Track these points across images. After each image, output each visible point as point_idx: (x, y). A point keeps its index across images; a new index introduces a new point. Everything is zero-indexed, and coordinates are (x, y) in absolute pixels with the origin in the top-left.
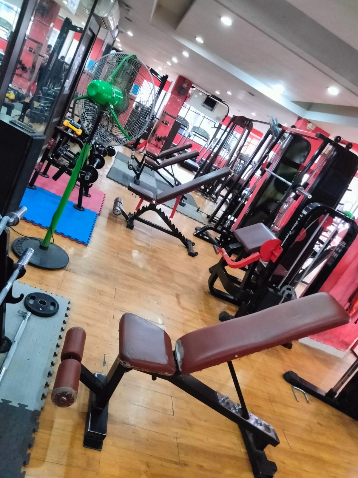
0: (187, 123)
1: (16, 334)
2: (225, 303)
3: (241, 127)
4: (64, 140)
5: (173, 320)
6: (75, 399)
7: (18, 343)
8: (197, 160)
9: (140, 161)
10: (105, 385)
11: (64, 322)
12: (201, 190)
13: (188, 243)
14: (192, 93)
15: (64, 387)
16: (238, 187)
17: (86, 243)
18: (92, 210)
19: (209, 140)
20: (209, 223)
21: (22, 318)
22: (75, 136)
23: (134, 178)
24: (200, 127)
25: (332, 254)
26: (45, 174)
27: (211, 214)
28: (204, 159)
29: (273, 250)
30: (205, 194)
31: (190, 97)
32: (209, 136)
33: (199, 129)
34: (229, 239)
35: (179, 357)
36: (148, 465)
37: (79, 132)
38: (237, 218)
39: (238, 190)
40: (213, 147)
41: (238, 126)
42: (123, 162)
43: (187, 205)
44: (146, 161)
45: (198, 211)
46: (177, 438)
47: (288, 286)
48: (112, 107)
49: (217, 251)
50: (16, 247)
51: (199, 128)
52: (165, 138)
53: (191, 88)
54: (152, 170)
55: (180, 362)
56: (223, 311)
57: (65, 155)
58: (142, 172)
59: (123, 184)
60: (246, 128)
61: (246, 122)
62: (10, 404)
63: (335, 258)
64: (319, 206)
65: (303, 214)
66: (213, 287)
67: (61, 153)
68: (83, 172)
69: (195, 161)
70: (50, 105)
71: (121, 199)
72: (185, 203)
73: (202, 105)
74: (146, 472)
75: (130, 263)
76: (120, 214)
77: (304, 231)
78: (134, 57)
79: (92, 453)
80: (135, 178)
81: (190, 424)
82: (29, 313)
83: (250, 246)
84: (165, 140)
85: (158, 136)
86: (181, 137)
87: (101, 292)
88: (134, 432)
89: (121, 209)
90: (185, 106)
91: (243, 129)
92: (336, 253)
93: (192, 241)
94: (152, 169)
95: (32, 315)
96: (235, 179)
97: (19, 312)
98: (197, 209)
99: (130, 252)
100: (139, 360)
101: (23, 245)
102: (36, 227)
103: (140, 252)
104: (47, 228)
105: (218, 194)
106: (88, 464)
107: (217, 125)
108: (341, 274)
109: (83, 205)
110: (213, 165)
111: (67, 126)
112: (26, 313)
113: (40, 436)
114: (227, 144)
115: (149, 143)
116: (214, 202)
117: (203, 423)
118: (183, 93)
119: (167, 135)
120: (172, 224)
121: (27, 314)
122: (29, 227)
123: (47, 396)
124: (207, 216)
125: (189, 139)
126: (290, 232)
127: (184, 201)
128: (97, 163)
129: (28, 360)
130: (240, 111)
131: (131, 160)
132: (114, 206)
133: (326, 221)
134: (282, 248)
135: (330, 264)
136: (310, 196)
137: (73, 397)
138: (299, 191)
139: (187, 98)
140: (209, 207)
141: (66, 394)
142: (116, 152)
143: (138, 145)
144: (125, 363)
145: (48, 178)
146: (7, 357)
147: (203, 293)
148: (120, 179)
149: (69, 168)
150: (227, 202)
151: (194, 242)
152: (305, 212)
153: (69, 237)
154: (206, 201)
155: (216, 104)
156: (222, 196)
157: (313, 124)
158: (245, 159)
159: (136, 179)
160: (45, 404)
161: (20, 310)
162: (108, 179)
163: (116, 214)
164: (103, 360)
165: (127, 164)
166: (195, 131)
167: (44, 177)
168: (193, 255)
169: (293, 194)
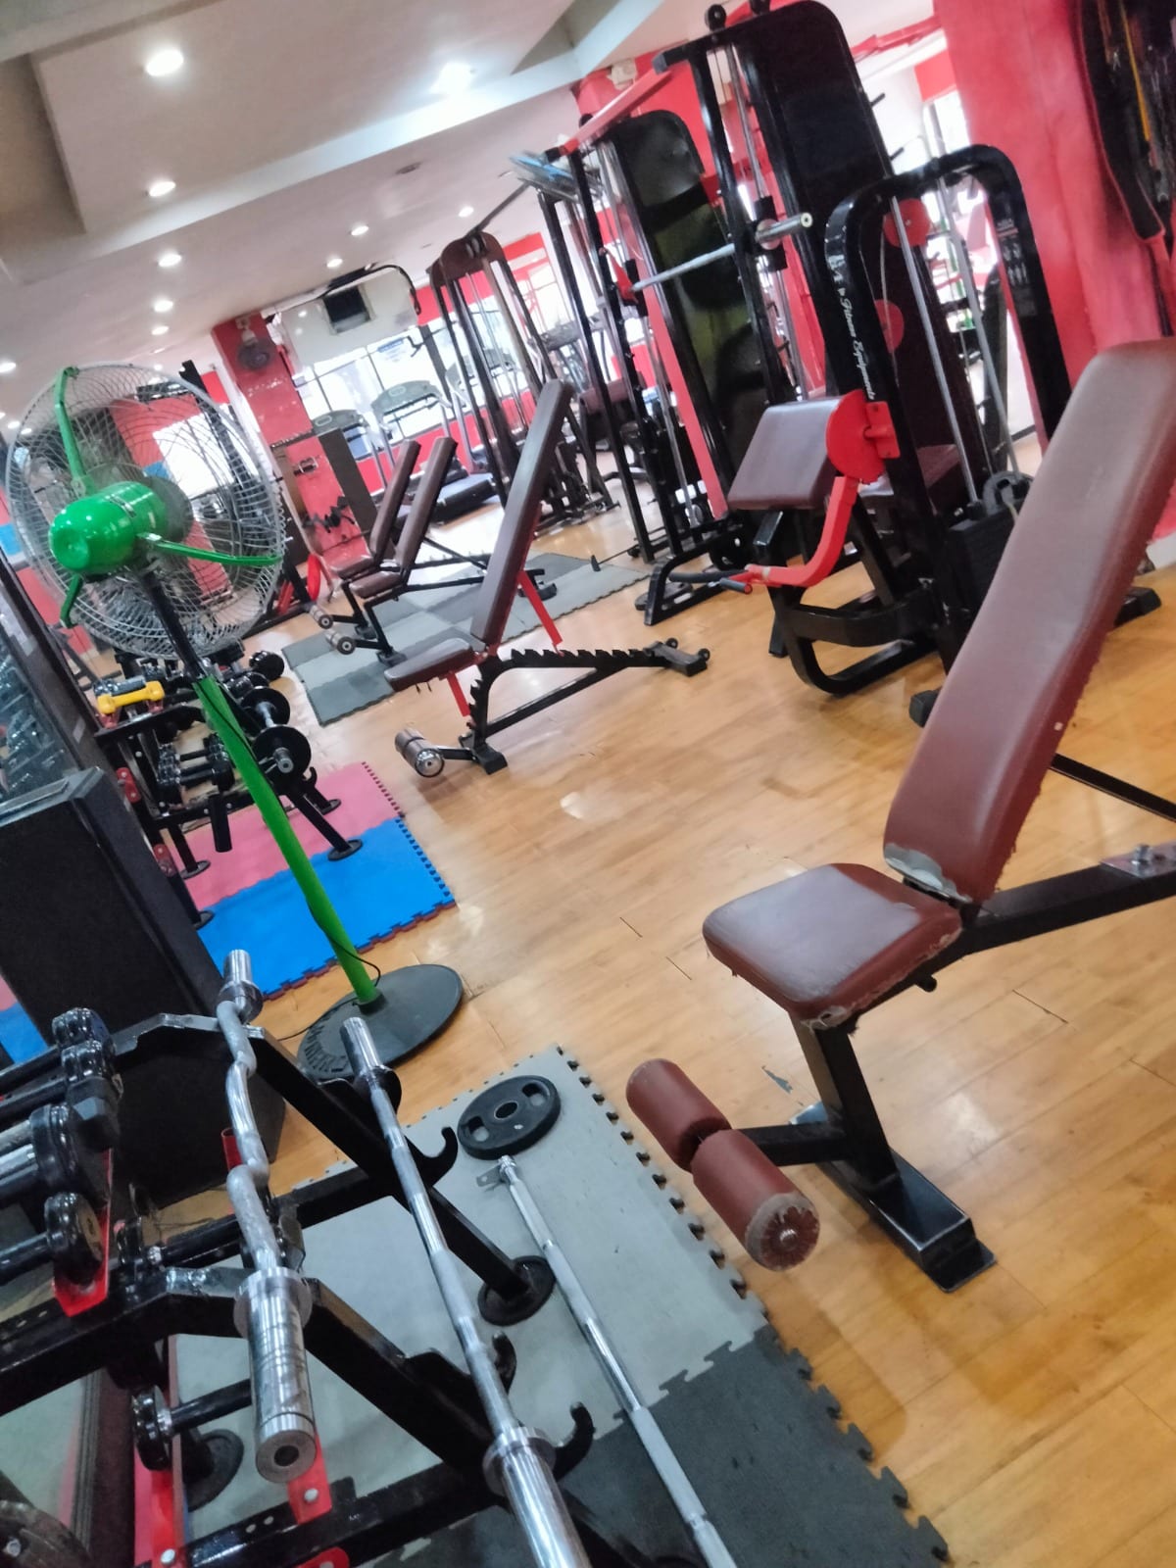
0: (349, 414)
1: (531, 1232)
2: (893, 680)
3: (472, 275)
4: (144, 748)
5: (822, 841)
6: (811, 1210)
7: (553, 1243)
8: (464, 468)
9: (349, 612)
10: (840, 1117)
11: (599, 1099)
12: (553, 518)
13: (658, 653)
14: (283, 337)
15: (760, 1211)
16: (620, 410)
17: (445, 899)
18: (376, 824)
19: (438, 392)
20: (653, 564)
21: (502, 1187)
22: (157, 708)
23: (380, 660)
24: (387, 388)
25: (1009, 280)
26: (192, 865)
27: (635, 539)
28: (480, 447)
29: (865, 430)
30: (569, 515)
31: (289, 348)
32: (428, 382)
33: (392, 395)
34: (737, 541)
35: (929, 879)
36: (1135, 1180)
37: (155, 691)
38: (700, 479)
39: (631, 417)
40: (466, 399)
41: (464, 279)
42: (320, 657)
43: (558, 582)
44: (362, 593)
45: (596, 567)
46: (1131, 1060)
47: (995, 479)
48: (154, 537)
49: (742, 584)
50: (317, 1069)
51: (385, 395)
52: (342, 503)
53: (269, 327)
54: (397, 600)
55: (944, 885)
56: (909, 701)
57: (185, 773)
58: (383, 630)
59: (375, 699)
60: (485, 261)
61: (469, 248)
62: (688, 1378)
63: (1027, 281)
64: (851, 212)
65: (836, 269)
66: (826, 677)
67: (171, 779)
68: (266, 764)
69: (463, 475)
70: (32, 719)
71: (406, 731)
72: (549, 584)
73: (334, 332)
74: (1148, 1199)
75: (587, 834)
76: (443, 764)
77: (885, 306)
78: (69, 373)
79: (981, 1287)
80: (383, 657)
81: (1123, 1002)
82: (505, 1160)
83: (802, 487)
84: (349, 507)
85: (323, 518)
86: (372, 461)
87: (599, 960)
88: (1022, 1150)
89: (434, 751)
90: (301, 383)
91: (482, 272)
92: (1013, 268)
93: (664, 640)
94: (394, 596)
95: (516, 1157)
96: (595, 403)
97: (480, 1182)
98: (590, 566)
99: (560, 815)
100: (853, 975)
101: (324, 1049)
102: (306, 986)
103: (579, 788)
104: (331, 963)
105: (597, 484)
106: (1002, 1315)
107: (418, 339)
108: (1080, 300)
109: (346, 835)
110: (513, 435)
111: (117, 709)
112: (499, 1167)
113: (831, 1371)
114: (489, 351)
115: (321, 554)
116: (608, 510)
117: (1152, 968)
118: (264, 356)
119: (341, 490)
120: (576, 654)
121: (503, 1166)
122: (294, 1003)
123: (744, 1279)
124: (630, 554)
125: (394, 445)
126: (857, 345)
127: (542, 583)
128: (267, 715)
129: (616, 1251)
130: (428, 245)
131: (331, 631)
132: (411, 763)
133: (909, 223)
134: (879, 403)
135: (1029, 308)
136: (806, 220)
137: (803, 1209)
138: (766, 239)
139: (285, 357)
140: (612, 531)
141: (782, 1220)
142: (279, 653)
143: (307, 587)
144: (828, 1016)
145: (208, 866)
146: (569, 1296)
147: (819, 715)
148: (356, 698)
149: (226, 793)
150: (637, 476)
151: (670, 637)
152: (836, 261)
153: (399, 929)
154: (589, 529)
155: (360, 291)
156: (613, 476)
157: (620, 63)
158: (565, 337)
159: (387, 657)
160: (762, 1301)
161: (479, 1175)
162: (332, 727)
163: (436, 771)
164: (774, 1082)
165: (331, 650)
166: (388, 410)
167: (197, 874)
168: (698, 666)
169: (763, 262)
